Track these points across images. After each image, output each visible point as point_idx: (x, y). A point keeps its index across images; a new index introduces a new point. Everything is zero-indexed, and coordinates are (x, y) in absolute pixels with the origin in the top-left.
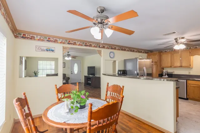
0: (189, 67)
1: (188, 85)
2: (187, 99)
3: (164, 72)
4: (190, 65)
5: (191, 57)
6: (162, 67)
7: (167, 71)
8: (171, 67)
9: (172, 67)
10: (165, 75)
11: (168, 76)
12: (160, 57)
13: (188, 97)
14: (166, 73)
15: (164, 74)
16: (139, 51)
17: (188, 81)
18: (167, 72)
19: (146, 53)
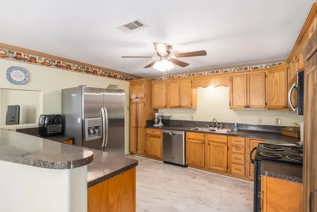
0: (191, 107)
1: (187, 139)
2: (185, 166)
3: (156, 117)
4: (192, 105)
5: (193, 89)
6: (153, 107)
7: (161, 114)
8: (166, 107)
9: (168, 106)
10: (158, 122)
11: (163, 123)
12: (151, 88)
13: (187, 163)
14: (160, 118)
15: (156, 120)
16: (110, 74)
17: (187, 133)
18: (162, 117)
19: (127, 79)
